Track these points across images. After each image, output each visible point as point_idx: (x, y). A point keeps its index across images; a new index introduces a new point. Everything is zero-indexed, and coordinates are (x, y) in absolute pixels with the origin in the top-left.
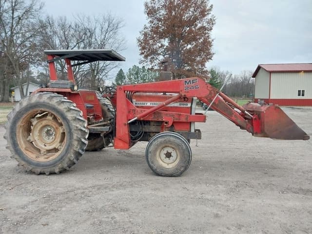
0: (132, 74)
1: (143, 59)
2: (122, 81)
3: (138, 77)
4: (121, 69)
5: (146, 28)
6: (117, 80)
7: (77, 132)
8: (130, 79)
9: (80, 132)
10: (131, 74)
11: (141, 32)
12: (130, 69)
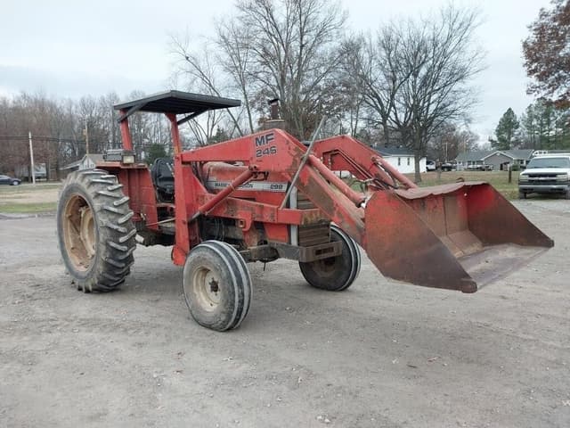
0: (536, 117)
1: (537, 84)
2: (510, 134)
3: (549, 123)
4: (510, 109)
5: (543, 14)
6: (499, 132)
7: (103, 231)
8: (530, 127)
9: (108, 231)
10: (531, 118)
11: (531, 27)
12: (530, 107)
